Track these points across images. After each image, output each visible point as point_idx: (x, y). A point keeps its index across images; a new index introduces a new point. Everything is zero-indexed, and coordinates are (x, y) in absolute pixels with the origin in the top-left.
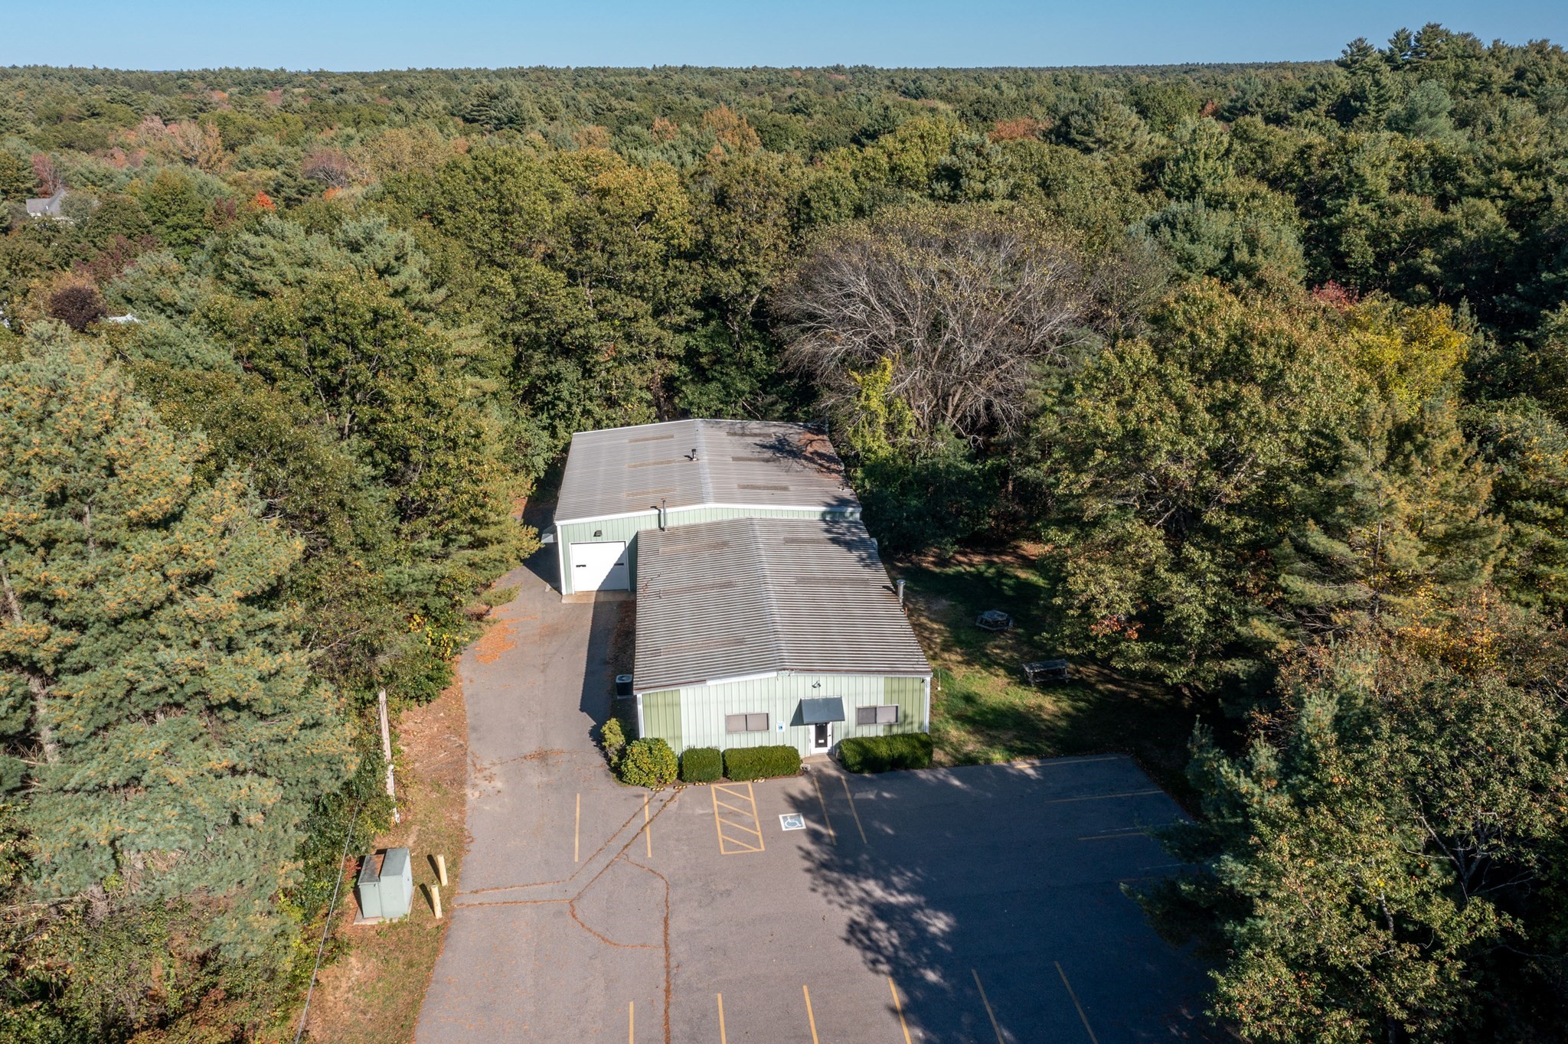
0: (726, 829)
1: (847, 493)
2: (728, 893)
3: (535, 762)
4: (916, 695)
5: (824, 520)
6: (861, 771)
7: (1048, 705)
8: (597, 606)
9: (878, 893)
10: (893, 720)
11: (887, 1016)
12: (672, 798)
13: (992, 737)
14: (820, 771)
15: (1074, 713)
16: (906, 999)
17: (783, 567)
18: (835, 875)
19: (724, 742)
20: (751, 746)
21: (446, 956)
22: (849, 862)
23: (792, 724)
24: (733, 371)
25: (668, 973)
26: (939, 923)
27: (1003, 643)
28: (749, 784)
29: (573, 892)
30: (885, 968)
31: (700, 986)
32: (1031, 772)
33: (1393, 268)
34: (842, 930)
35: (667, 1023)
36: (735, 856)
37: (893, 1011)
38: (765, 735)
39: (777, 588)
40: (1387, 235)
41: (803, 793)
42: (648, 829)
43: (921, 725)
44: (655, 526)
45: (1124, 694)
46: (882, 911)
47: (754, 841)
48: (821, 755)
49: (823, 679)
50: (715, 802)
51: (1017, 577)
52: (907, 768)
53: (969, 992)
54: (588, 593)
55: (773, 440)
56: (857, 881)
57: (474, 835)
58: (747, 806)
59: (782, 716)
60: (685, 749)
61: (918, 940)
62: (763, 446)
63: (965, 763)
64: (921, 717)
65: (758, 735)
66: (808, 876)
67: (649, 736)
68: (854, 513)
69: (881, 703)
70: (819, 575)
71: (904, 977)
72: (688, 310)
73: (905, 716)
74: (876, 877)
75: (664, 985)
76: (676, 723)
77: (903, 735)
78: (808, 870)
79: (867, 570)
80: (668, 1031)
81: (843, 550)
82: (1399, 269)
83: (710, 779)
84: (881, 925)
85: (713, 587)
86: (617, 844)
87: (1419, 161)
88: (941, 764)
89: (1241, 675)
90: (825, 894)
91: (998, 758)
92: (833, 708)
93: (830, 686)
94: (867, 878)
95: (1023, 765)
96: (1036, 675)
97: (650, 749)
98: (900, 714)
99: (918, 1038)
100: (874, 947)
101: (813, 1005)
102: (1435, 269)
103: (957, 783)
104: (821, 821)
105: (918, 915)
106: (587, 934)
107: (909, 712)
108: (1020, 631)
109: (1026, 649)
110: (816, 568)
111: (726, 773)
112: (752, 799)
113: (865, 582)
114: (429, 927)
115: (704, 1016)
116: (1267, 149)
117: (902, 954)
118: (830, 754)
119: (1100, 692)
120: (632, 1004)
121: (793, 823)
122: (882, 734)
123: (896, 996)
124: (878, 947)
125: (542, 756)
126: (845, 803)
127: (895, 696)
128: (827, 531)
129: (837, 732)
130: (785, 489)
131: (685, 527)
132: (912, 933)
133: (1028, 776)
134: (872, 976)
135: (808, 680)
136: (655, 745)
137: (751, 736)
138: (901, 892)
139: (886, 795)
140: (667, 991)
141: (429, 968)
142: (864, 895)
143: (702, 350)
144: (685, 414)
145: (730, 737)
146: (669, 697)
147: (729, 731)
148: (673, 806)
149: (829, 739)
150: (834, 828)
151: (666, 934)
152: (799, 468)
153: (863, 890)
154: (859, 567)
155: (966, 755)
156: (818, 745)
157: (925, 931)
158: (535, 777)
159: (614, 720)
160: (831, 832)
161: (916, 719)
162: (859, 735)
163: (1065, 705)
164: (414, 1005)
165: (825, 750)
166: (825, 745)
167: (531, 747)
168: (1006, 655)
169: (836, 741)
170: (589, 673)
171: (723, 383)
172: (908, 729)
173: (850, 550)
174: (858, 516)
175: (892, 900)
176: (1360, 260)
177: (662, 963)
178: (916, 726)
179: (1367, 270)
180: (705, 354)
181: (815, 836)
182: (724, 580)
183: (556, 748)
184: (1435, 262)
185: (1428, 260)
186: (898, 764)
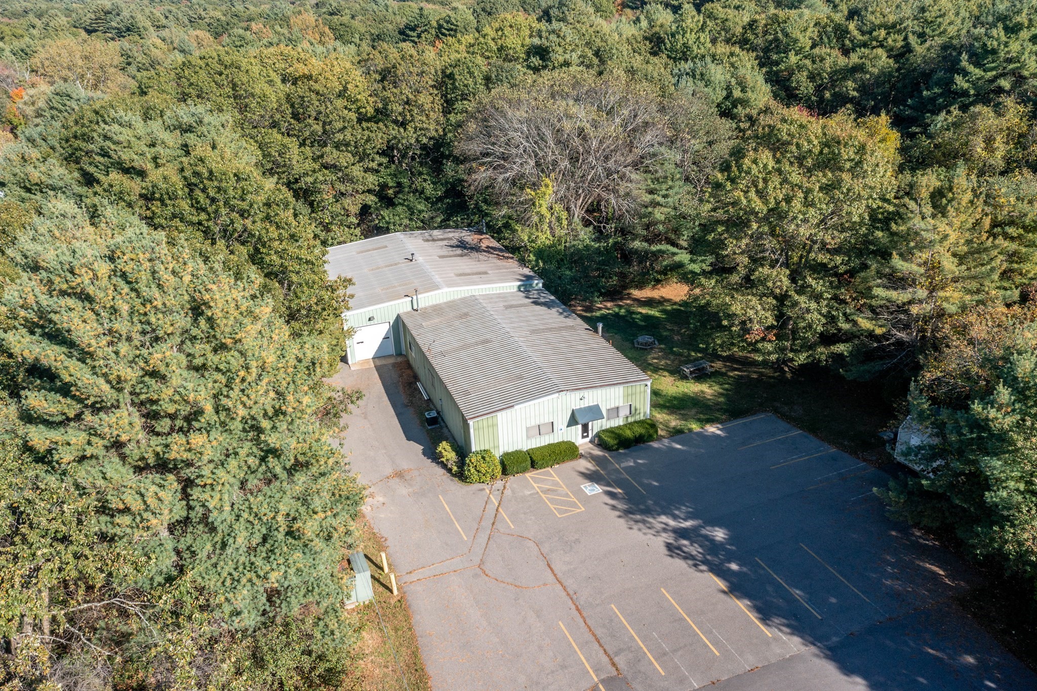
0: (552, 501)
1: (527, 271)
2: (577, 541)
3: (397, 480)
4: (642, 395)
5: (520, 290)
6: (617, 449)
7: (707, 390)
8: (378, 368)
9: (672, 523)
10: (628, 413)
11: (722, 596)
12: (505, 487)
13: (682, 415)
14: (590, 453)
15: (725, 392)
16: (727, 584)
17: (516, 325)
18: (638, 517)
19: (525, 444)
20: (543, 444)
21: (416, 619)
22: (642, 507)
23: (568, 426)
24: (411, 197)
25: (571, 599)
26: (720, 534)
27: (656, 356)
28: (549, 469)
29: (477, 560)
30: (703, 568)
31: (597, 602)
32: (719, 432)
33: (827, 95)
34: (664, 551)
35: (590, 630)
36: (568, 517)
37: (724, 592)
38: (551, 435)
39: (522, 339)
40: (819, 74)
41: (588, 469)
42: (500, 509)
43: (645, 413)
44: (410, 309)
45: (748, 376)
46: (681, 533)
47: (574, 505)
48: (586, 444)
49: (586, 393)
50: (535, 485)
51: (641, 313)
52: (644, 442)
53: (762, 572)
54: (367, 361)
55: (455, 242)
56: (654, 518)
57: (385, 535)
58: (557, 484)
59: (562, 420)
60: (501, 454)
61: (712, 547)
62: (452, 246)
63: (677, 433)
64: (645, 409)
65: (547, 437)
66: (622, 521)
67: (478, 449)
68: (538, 284)
69: (621, 404)
70: (542, 327)
71: (719, 571)
72: (377, 157)
73: (636, 410)
74: (665, 514)
75: (573, 607)
76: (495, 437)
77: (636, 422)
78: (620, 517)
79: (567, 320)
80: (594, 635)
81: (544, 308)
82: (831, 95)
83: (524, 470)
84: (685, 542)
85: (477, 344)
86: (486, 523)
87: (824, 27)
88: (663, 437)
89: (845, 353)
90: (640, 530)
91: (695, 427)
92: (595, 412)
93: (592, 398)
94: (659, 515)
95: (712, 429)
96: (691, 373)
97: (483, 458)
98: (633, 409)
99: (748, 605)
100: (687, 557)
101: (674, 599)
102: (855, 94)
103: (679, 446)
104: (609, 485)
105: (704, 532)
106: (503, 585)
107: (638, 407)
108: (662, 346)
109: (672, 357)
110: (537, 322)
111: (533, 465)
112: (557, 479)
113: (572, 327)
114: (392, 602)
115: (611, 620)
116: (727, 23)
117: (709, 557)
118: (591, 442)
119: (732, 377)
120: (560, 623)
121: (593, 490)
122: (622, 424)
123: (722, 584)
124: (692, 555)
125: (399, 475)
126: (617, 470)
127: (630, 398)
128: (527, 297)
129: (596, 427)
130: (486, 273)
131: (431, 307)
132: (707, 543)
133: (719, 436)
134: (699, 574)
135: (578, 394)
136: (484, 455)
137: (542, 438)
138: (685, 520)
139: (640, 461)
140: (578, 609)
141: (410, 629)
142: (664, 526)
143: (390, 184)
144: (387, 231)
145: (529, 442)
146: (490, 421)
147: (528, 437)
148: (508, 492)
149: (590, 432)
150: (620, 488)
151: (555, 575)
152: (486, 258)
153: (662, 523)
154: (561, 318)
155: (674, 428)
156: (583, 437)
157: (714, 540)
158: (403, 490)
159: (444, 443)
160: (620, 491)
161: (642, 411)
162: (608, 427)
163: (717, 388)
164: (415, 654)
165: (587, 440)
166: (587, 436)
167: (389, 471)
168: (663, 362)
169: (594, 433)
170: (398, 415)
171: (407, 206)
172: (637, 418)
173: (549, 308)
174: (541, 285)
175: (682, 525)
176: (806, 91)
177: (564, 594)
178: (642, 415)
179: (810, 98)
180: (391, 187)
181: (612, 495)
182: (482, 338)
183: (406, 468)
184: (854, 90)
185: (850, 87)
186: (639, 440)
